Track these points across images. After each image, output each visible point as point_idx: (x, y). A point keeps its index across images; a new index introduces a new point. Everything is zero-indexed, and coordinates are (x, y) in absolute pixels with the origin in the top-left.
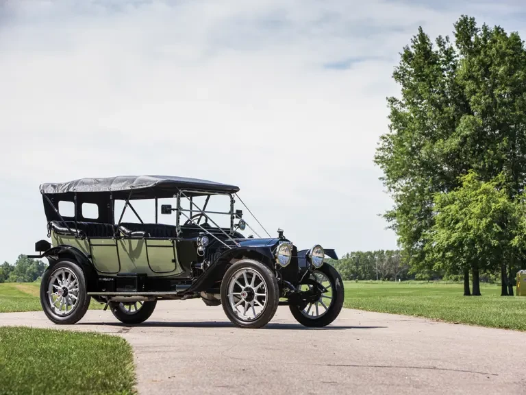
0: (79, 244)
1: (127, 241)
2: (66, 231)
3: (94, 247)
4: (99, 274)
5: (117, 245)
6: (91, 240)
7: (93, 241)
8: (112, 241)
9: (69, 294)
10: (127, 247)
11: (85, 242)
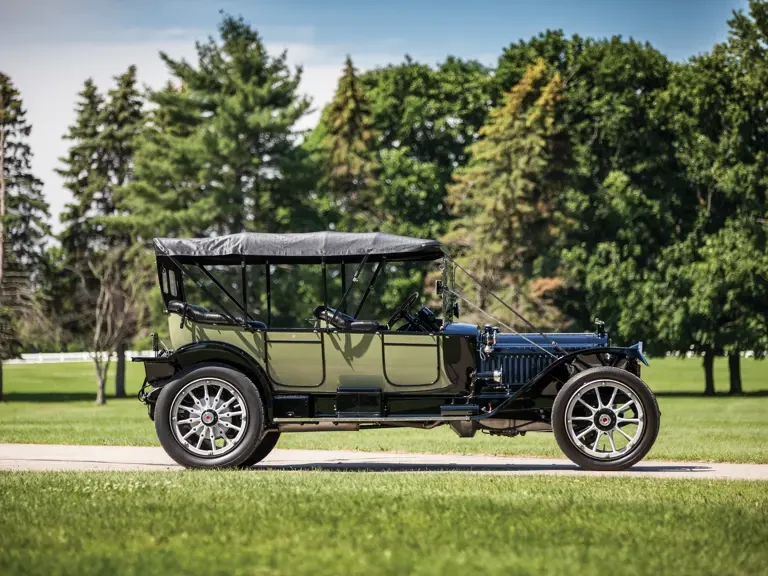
0: (244, 340)
1: (343, 336)
2: (218, 319)
3: (273, 344)
4: (276, 388)
5: (322, 342)
6: (268, 333)
7: (272, 336)
8: (314, 336)
9: (220, 422)
10: (342, 344)
11: (256, 337)
